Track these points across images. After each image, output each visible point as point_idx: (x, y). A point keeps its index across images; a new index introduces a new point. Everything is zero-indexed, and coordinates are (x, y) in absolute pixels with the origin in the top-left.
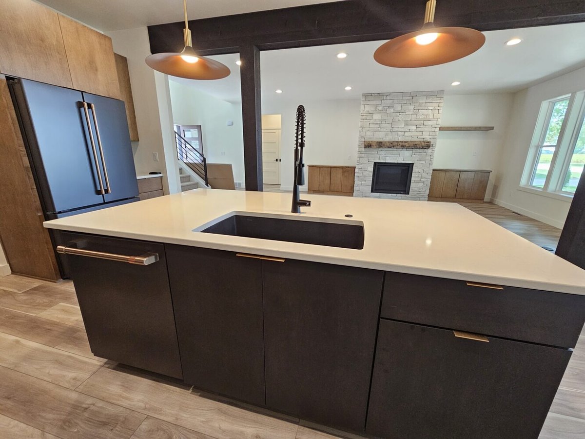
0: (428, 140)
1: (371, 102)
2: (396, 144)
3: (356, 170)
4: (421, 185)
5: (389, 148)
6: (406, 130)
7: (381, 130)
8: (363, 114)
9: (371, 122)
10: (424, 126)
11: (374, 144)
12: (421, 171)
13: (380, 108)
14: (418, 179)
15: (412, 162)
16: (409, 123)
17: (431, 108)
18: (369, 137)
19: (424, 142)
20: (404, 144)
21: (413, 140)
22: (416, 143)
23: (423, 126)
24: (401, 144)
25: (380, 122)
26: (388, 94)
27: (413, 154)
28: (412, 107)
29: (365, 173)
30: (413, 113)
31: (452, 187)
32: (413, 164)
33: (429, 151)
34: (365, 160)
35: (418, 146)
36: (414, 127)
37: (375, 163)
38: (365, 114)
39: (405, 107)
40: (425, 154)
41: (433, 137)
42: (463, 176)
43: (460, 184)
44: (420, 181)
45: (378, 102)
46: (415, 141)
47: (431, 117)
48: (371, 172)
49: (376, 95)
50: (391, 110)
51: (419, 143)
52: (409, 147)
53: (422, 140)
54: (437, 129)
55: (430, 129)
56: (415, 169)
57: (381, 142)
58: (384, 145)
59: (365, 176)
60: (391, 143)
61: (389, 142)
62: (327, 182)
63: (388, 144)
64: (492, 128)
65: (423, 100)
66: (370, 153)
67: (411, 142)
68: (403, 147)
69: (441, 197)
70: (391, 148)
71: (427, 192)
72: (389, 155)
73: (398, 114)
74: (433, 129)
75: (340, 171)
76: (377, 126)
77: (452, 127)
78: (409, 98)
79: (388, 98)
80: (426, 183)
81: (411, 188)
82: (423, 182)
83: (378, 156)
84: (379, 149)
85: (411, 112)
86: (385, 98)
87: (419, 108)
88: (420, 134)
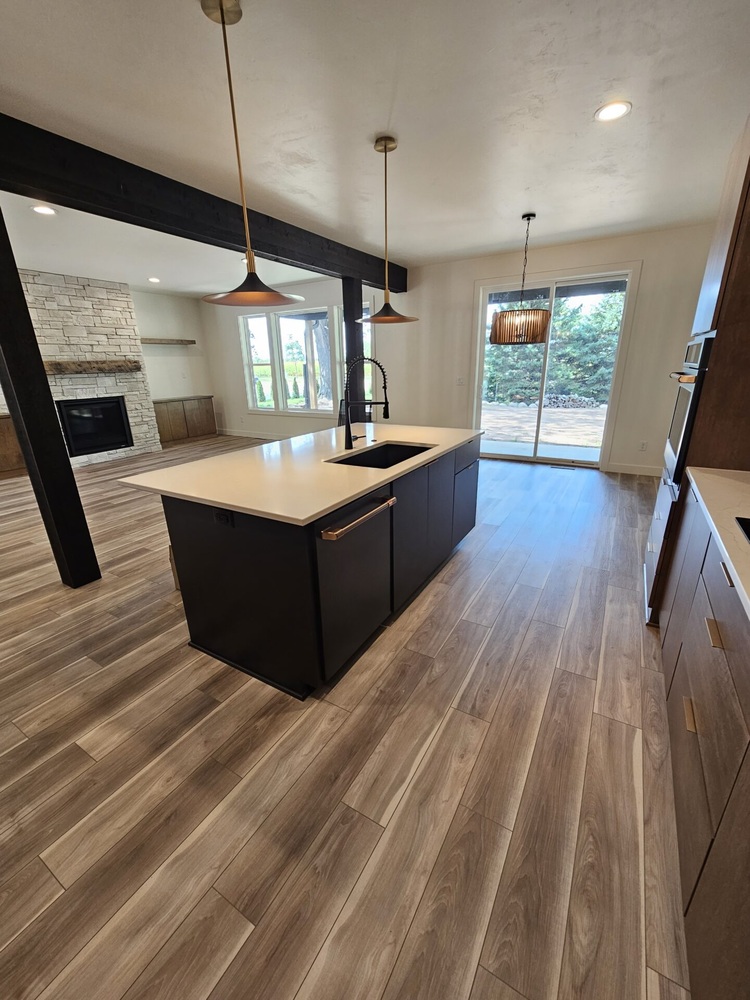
0: (136, 359)
2: (88, 365)
4: (145, 427)
5: (77, 373)
6: (93, 343)
10: (119, 337)
12: (139, 407)
14: (139, 419)
15: (120, 395)
16: (94, 330)
17: (118, 309)
19: (129, 361)
20: (101, 366)
21: (111, 358)
22: (120, 364)
23: (115, 337)
24: (95, 365)
26: (36, 274)
27: (118, 381)
28: (88, 304)
30: (93, 314)
31: (180, 423)
32: (123, 397)
33: (139, 375)
35: (122, 368)
36: (104, 338)
39: (77, 303)
40: (135, 380)
41: (138, 354)
42: (188, 406)
43: (188, 418)
44: (143, 423)
46: (115, 361)
47: (123, 322)
50: (54, 306)
51: (124, 364)
52: (109, 372)
53: (124, 358)
54: (139, 342)
55: (128, 342)
56: (129, 406)
57: (59, 364)
58: (67, 369)
60: (79, 365)
61: (74, 363)
63: (73, 367)
64: (193, 342)
65: (103, 295)
67: (111, 362)
68: (101, 370)
69: (173, 440)
70: (81, 373)
71: (158, 436)
72: (80, 386)
73: (68, 313)
74: (133, 342)
77: (150, 339)
78: (77, 287)
80: (151, 423)
81: (133, 436)
82: (147, 423)
84: (57, 376)
85: (90, 312)
86: (31, 281)
87: (100, 307)
88: (116, 349)
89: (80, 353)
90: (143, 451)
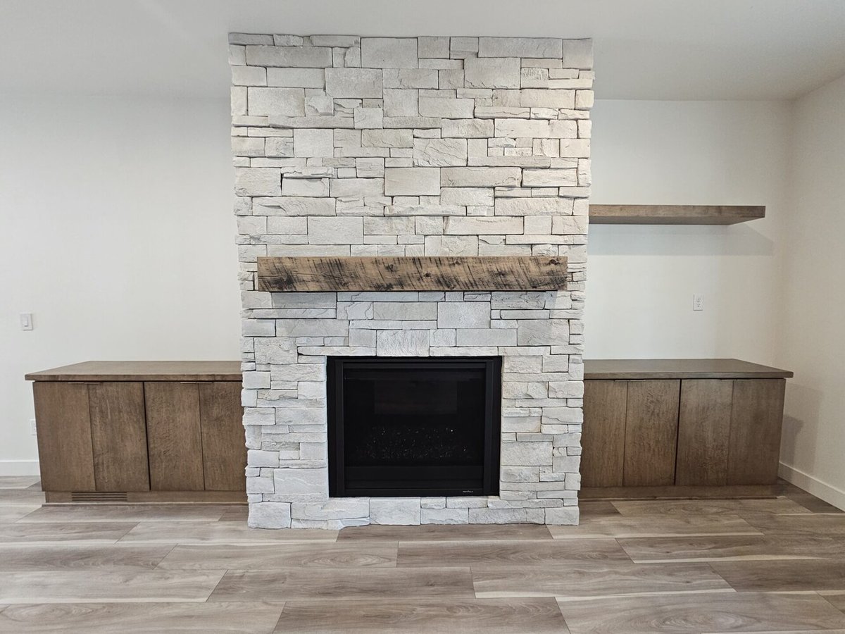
0: (553, 252)
1: (275, 76)
2: (412, 269)
3: (247, 398)
4: (543, 451)
5: (379, 288)
6: (452, 210)
7: (340, 207)
8: (243, 131)
9: (289, 167)
10: (527, 192)
11: (306, 275)
12: (537, 391)
13: (322, 103)
14: (532, 426)
15: (493, 353)
16: (462, 176)
17: (544, 113)
18: (284, 239)
19: (536, 260)
20: (447, 270)
21: (486, 251)
22: (504, 267)
24: (433, 270)
25: (331, 171)
26: (352, 41)
27: (495, 314)
28: (463, 107)
29: (289, 411)
30: (471, 132)
31: (657, 442)
32: (498, 360)
33: (561, 300)
34: (280, 350)
35: (510, 278)
36: (484, 197)
37: (333, 362)
38: (252, 132)
40: (545, 314)
41: (569, 240)
42: (694, 395)
44: (538, 437)
45: (310, 78)
46: (496, 260)
47: (550, 151)
48: (313, 402)
49: (293, 41)
50: (374, 117)
51: (517, 267)
52: (471, 288)
53: (526, 252)
54: (582, 209)
55: (552, 205)
56: (511, 385)
57: (338, 264)
58: (355, 277)
59: (291, 427)
60: (390, 268)
61: (376, 262)
62: (132, 447)
63: (372, 272)
64: (756, 212)
66: (299, 313)
67: (480, 260)
68: (446, 284)
69: (624, 486)
70: (389, 288)
71: (575, 482)
72: (391, 324)
73: (407, 135)
74: (565, 205)
75: (189, 397)
76: (319, 188)
78: (444, 64)
79: (353, 58)
80: (565, 441)
81: (503, 469)
82: (552, 440)
83: (341, 327)
84: (341, 296)
85: (463, 129)
86: (338, 61)
87: (494, 111)
88: (511, 226)
89: (413, 238)
90: (519, 517)
